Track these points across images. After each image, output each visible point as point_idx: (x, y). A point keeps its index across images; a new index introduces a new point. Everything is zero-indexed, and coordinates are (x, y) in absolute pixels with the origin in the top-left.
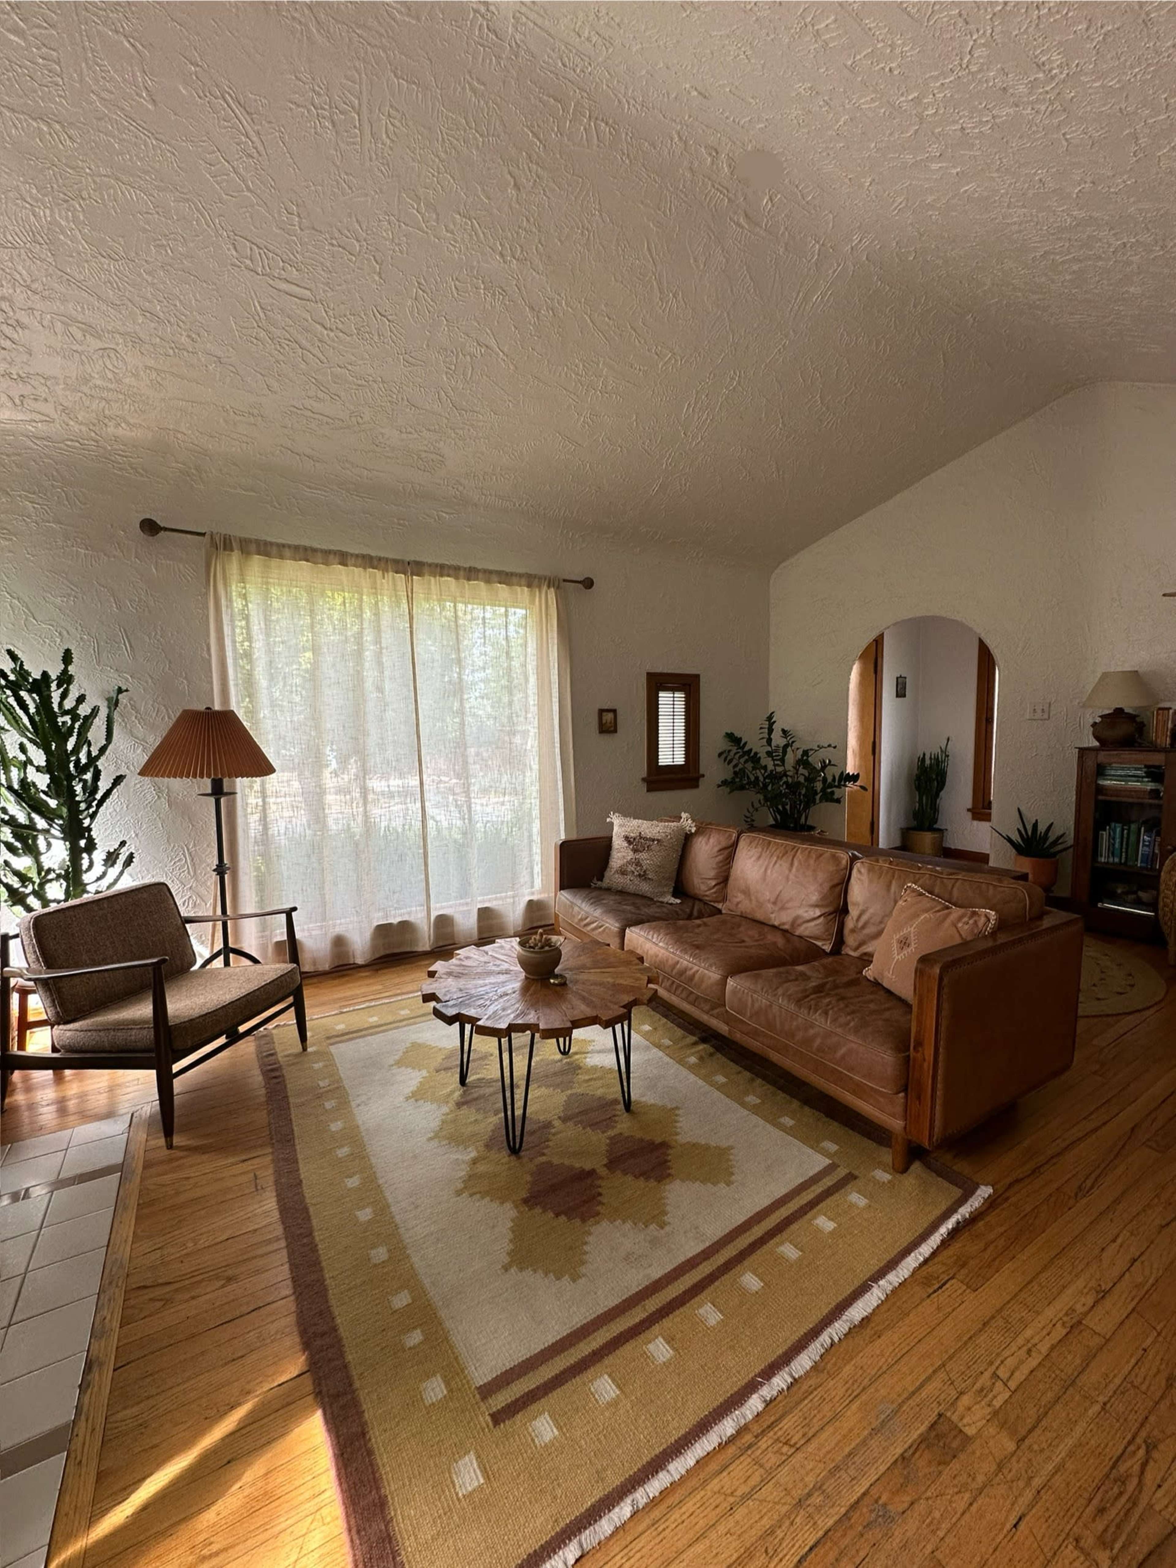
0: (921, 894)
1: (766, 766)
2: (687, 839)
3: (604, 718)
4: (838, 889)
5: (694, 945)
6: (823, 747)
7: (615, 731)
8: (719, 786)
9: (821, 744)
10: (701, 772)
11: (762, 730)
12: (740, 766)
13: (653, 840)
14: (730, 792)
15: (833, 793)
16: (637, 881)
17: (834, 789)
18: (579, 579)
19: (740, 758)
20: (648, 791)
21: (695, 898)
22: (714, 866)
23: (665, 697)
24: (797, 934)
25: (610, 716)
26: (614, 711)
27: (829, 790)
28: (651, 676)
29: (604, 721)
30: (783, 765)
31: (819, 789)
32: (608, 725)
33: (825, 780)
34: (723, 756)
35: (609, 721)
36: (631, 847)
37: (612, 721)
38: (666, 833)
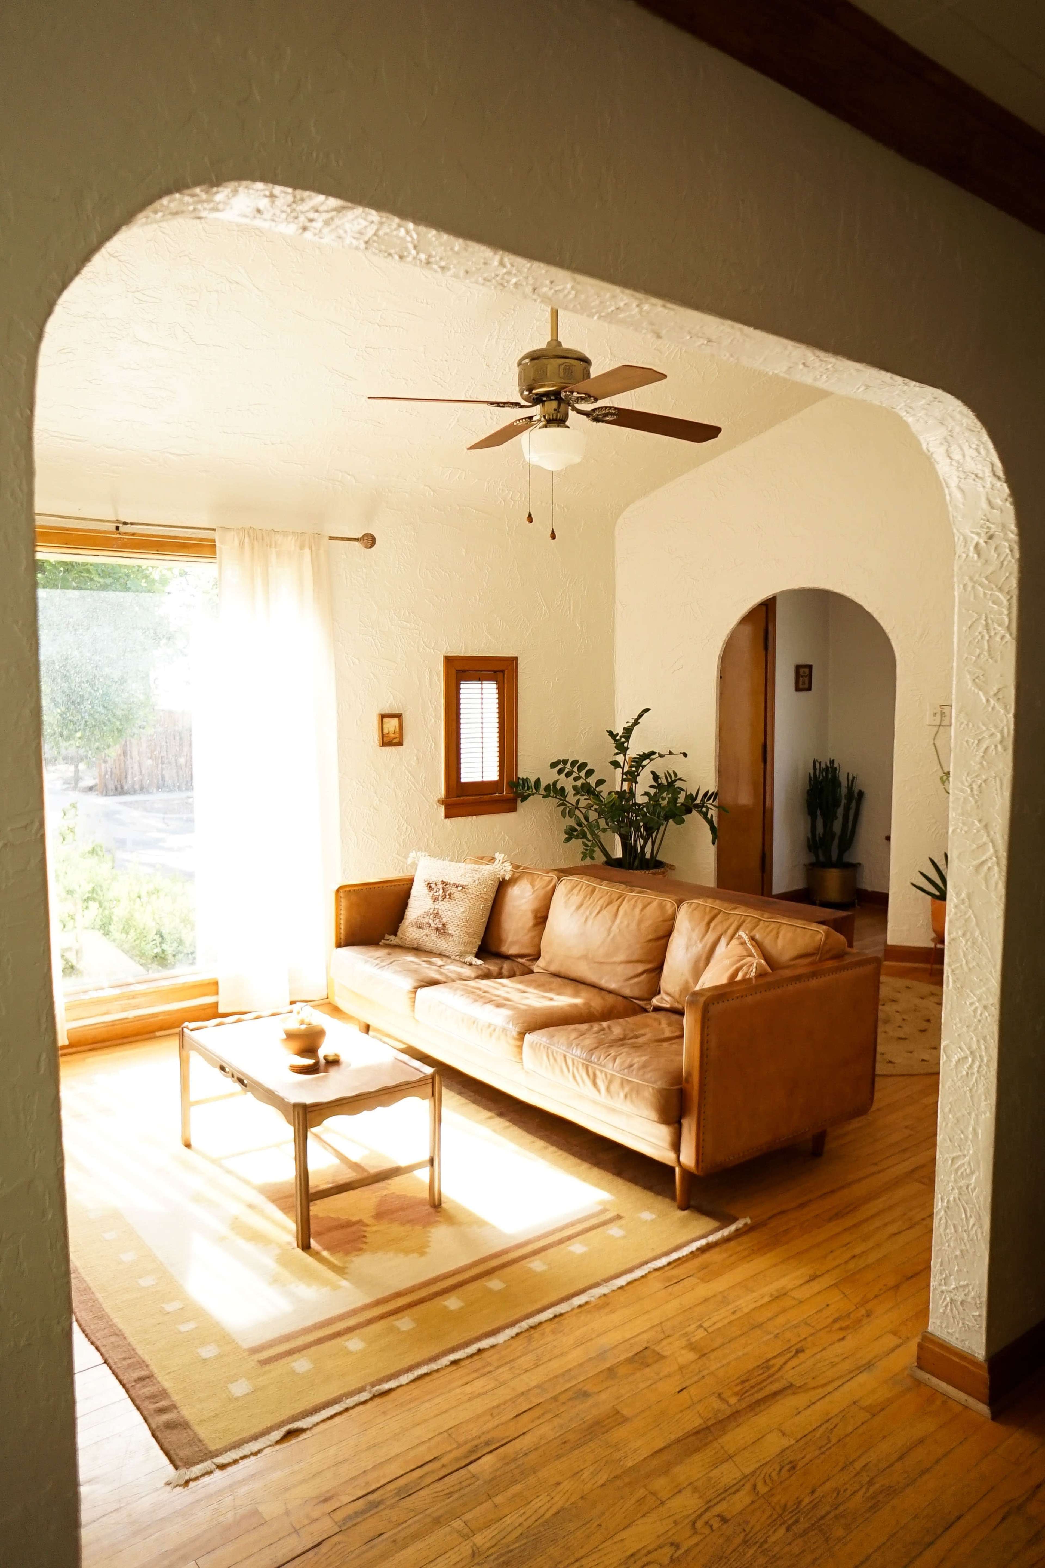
2: (502, 886)
3: (386, 726)
4: (663, 942)
7: (400, 743)
13: (458, 887)
16: (434, 936)
18: (357, 537)
20: (447, 816)
21: (505, 956)
22: (529, 916)
23: (470, 691)
25: (395, 722)
26: (399, 716)
28: (449, 661)
29: (386, 731)
32: (392, 735)
35: (392, 730)
36: (431, 894)
37: (397, 730)
38: (475, 879)
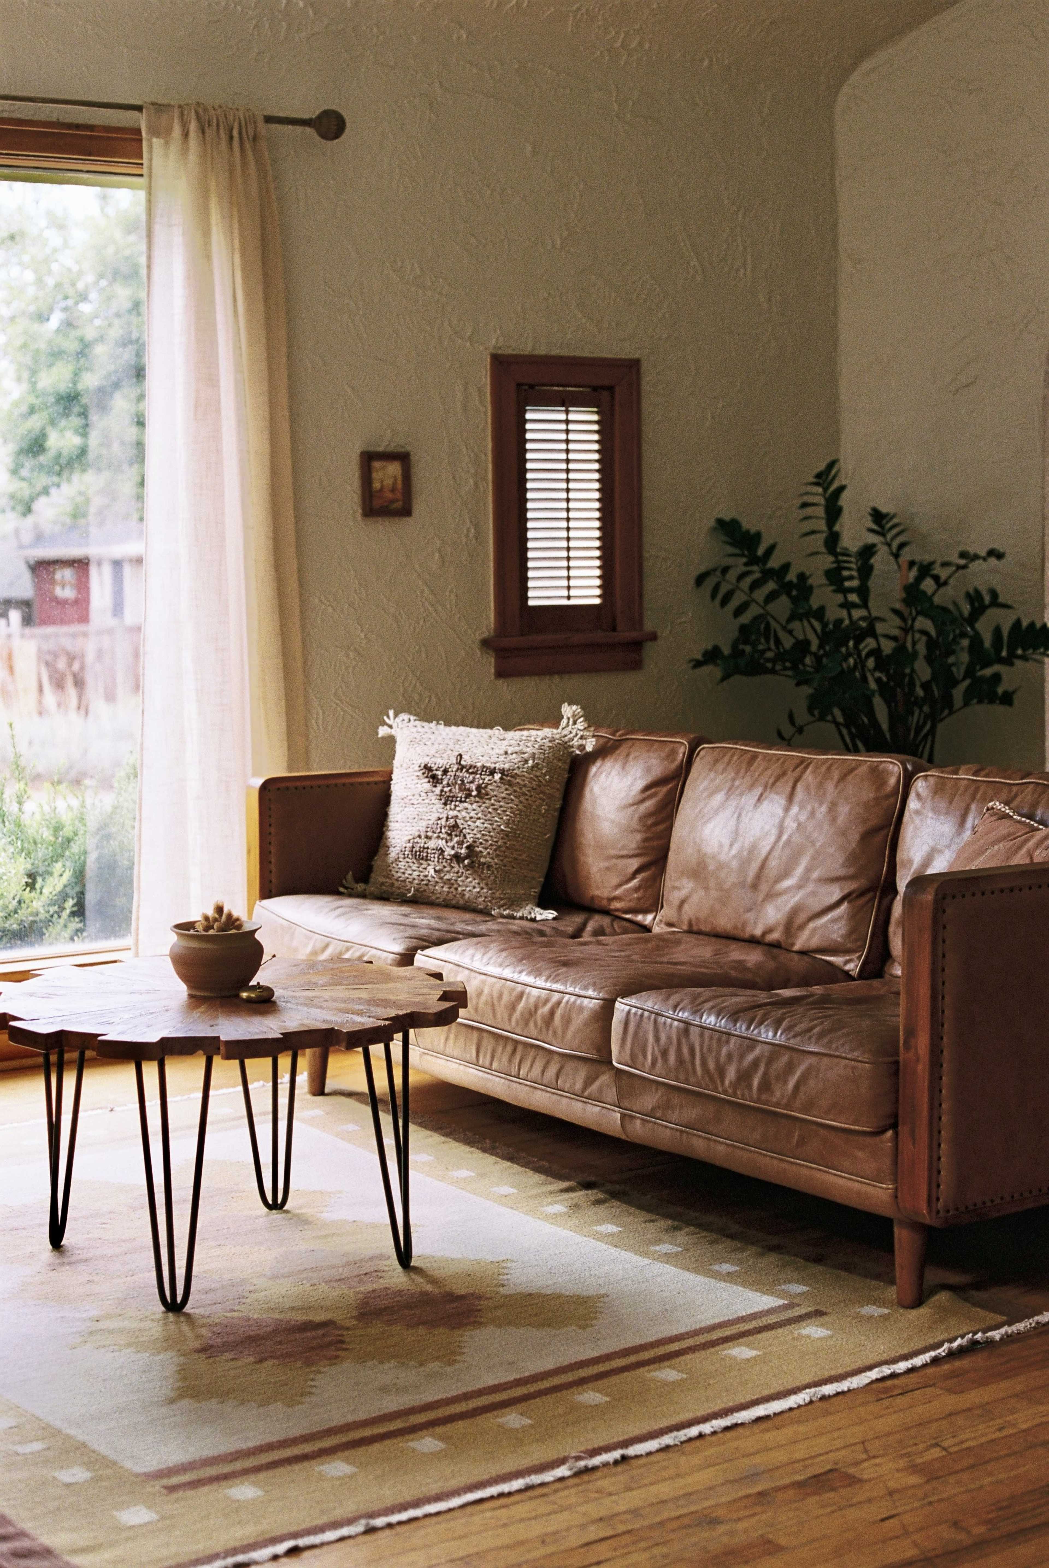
0: (1005, 816)
1: (822, 609)
2: (575, 767)
3: (377, 476)
4: (878, 838)
5: (559, 962)
6: (976, 557)
7: (406, 511)
8: (698, 664)
9: (972, 550)
10: (649, 626)
11: (809, 511)
12: (754, 611)
13: (492, 772)
14: (724, 678)
15: (997, 678)
16: (451, 871)
17: (996, 668)
18: (306, 116)
19: (754, 586)
21: (591, 908)
22: (635, 824)
24: (796, 948)
25: (394, 469)
26: (403, 458)
27: (988, 672)
28: (503, 363)
29: (377, 485)
30: (865, 605)
31: (959, 672)
32: (389, 495)
33: (976, 641)
34: (710, 583)
35: (389, 482)
36: (438, 790)
37: (400, 485)
38: (525, 756)
